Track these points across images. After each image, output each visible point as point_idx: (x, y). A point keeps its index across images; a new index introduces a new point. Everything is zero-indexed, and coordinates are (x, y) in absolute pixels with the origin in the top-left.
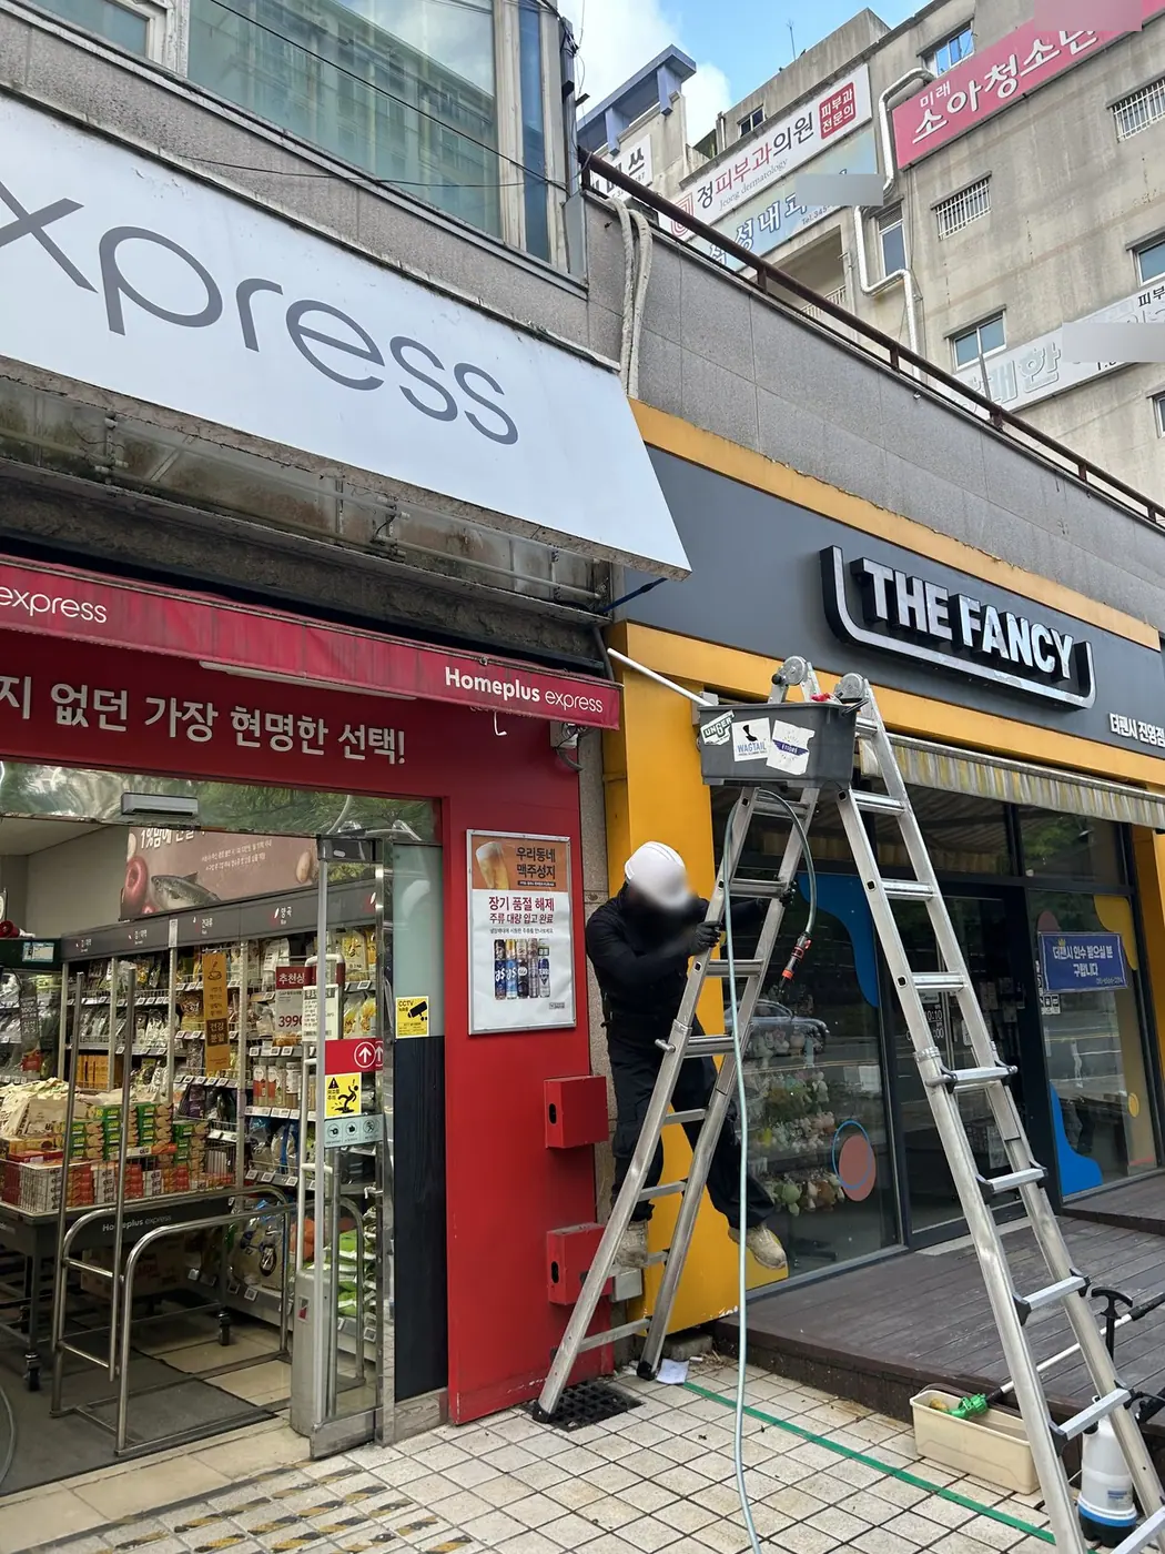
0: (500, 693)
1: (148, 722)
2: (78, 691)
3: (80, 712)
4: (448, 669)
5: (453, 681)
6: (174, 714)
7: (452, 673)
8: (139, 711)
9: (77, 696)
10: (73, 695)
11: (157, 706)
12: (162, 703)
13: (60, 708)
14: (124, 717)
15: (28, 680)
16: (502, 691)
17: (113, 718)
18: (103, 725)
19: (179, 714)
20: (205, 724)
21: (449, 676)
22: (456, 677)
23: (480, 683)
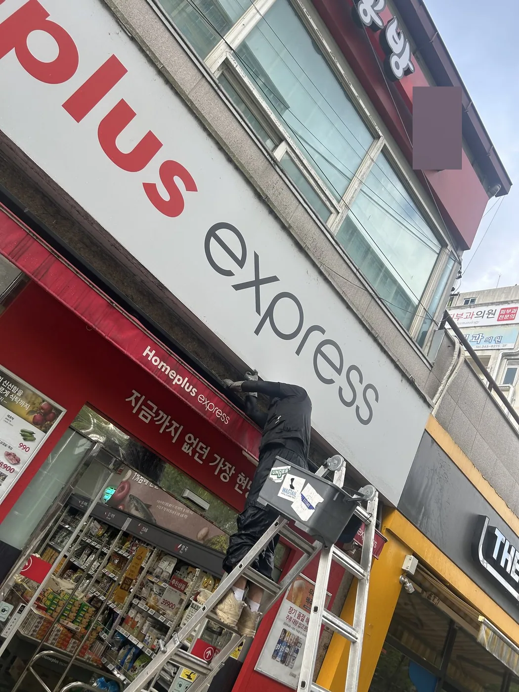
0: (173, 378)
1: (210, 464)
2: (195, 440)
3: (191, 448)
4: (149, 348)
5: (148, 355)
6: (221, 465)
7: (151, 351)
8: (211, 458)
9: (194, 442)
10: (192, 440)
11: (216, 459)
12: (219, 458)
13: (186, 444)
14: (204, 458)
15: (182, 427)
16: (175, 378)
17: (200, 457)
18: (196, 458)
19: (222, 466)
20: (228, 475)
21: (147, 351)
22: (151, 354)
23: (163, 366)
